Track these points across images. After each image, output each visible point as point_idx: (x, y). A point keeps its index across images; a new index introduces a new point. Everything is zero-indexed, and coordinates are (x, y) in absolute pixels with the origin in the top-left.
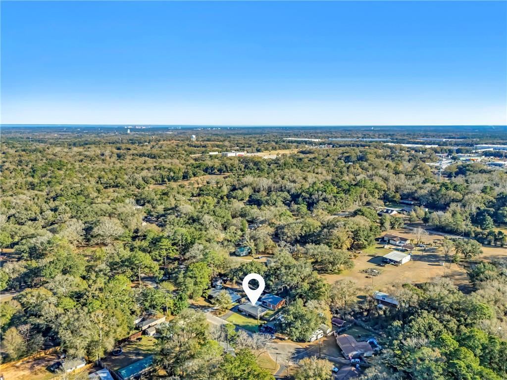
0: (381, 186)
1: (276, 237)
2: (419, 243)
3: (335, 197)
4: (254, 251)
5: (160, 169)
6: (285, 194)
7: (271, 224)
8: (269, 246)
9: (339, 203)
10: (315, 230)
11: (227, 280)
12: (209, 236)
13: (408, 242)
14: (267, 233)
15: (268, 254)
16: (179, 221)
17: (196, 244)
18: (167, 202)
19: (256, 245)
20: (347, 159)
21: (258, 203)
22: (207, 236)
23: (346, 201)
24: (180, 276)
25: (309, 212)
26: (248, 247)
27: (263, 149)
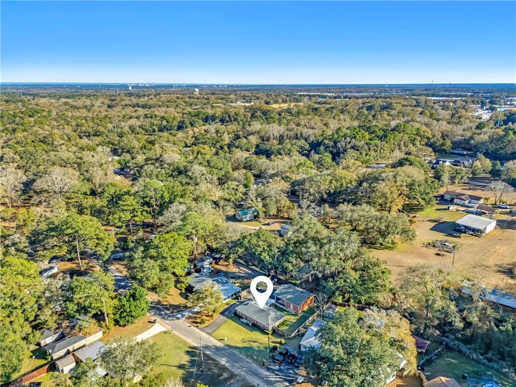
0: (424, 132)
1: (293, 195)
2: (498, 203)
3: (367, 144)
4: (262, 215)
5: (151, 117)
6: (302, 142)
7: (285, 179)
8: (284, 207)
9: (372, 153)
10: (349, 185)
11: (220, 259)
12: (197, 193)
13: (482, 202)
14: (280, 189)
15: (282, 218)
16: (159, 172)
17: (175, 204)
18: (150, 152)
19: (264, 206)
20: (370, 108)
21: (268, 154)
22: (195, 192)
23: (382, 151)
24: (136, 256)
25: (334, 163)
26: (253, 209)
27: (272, 101)
